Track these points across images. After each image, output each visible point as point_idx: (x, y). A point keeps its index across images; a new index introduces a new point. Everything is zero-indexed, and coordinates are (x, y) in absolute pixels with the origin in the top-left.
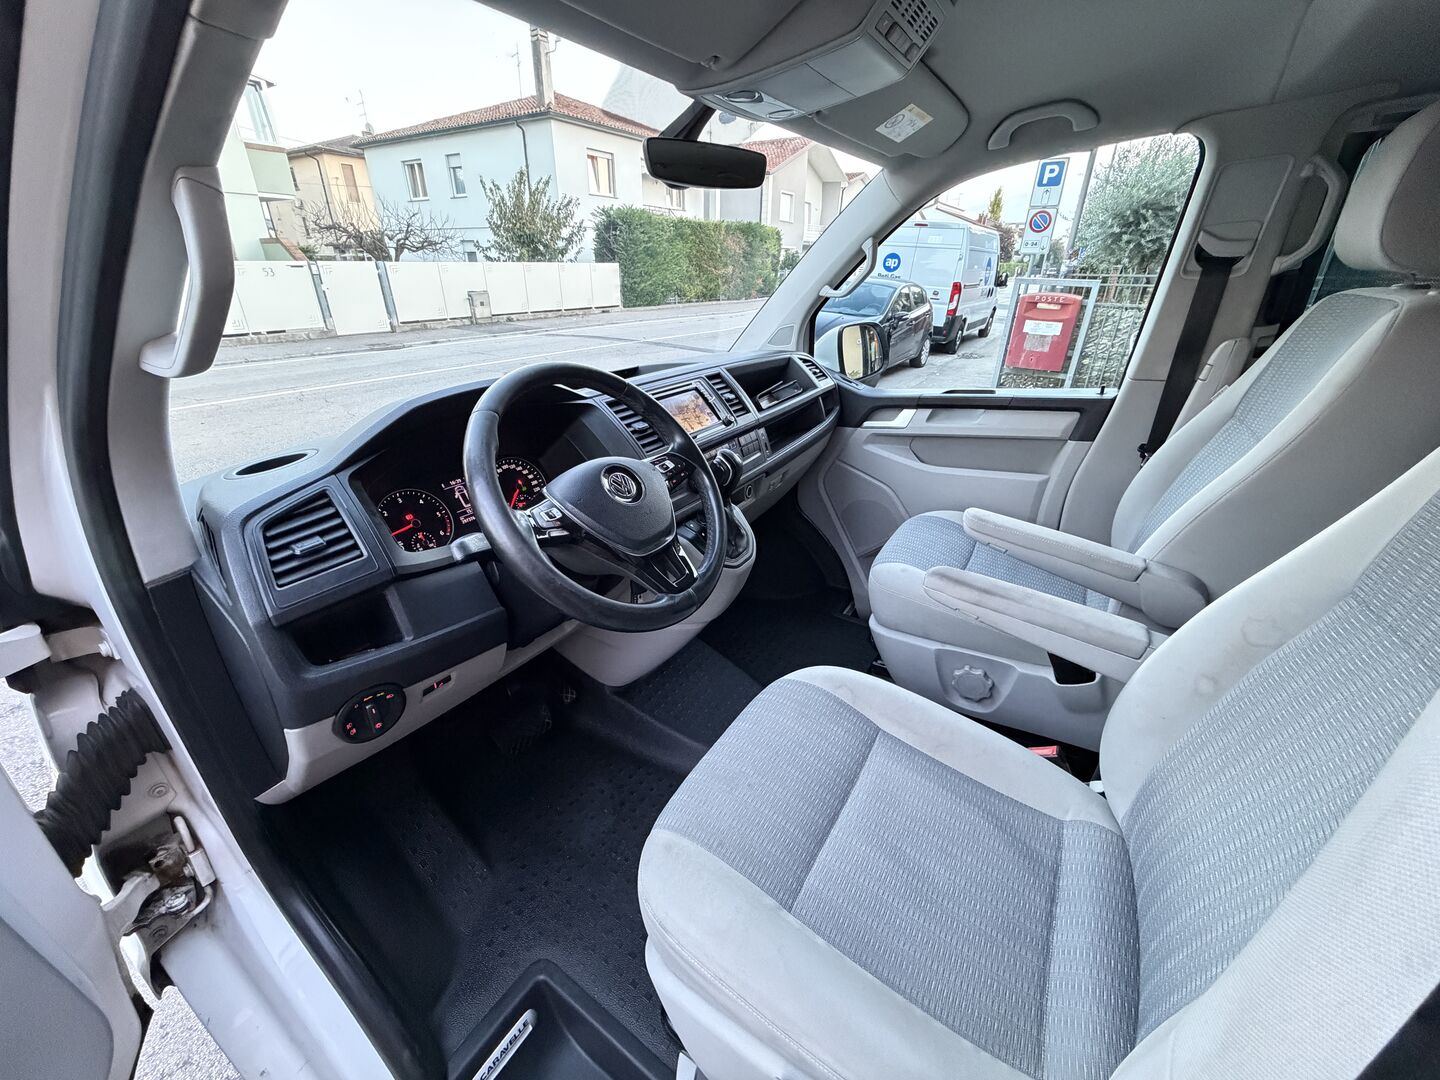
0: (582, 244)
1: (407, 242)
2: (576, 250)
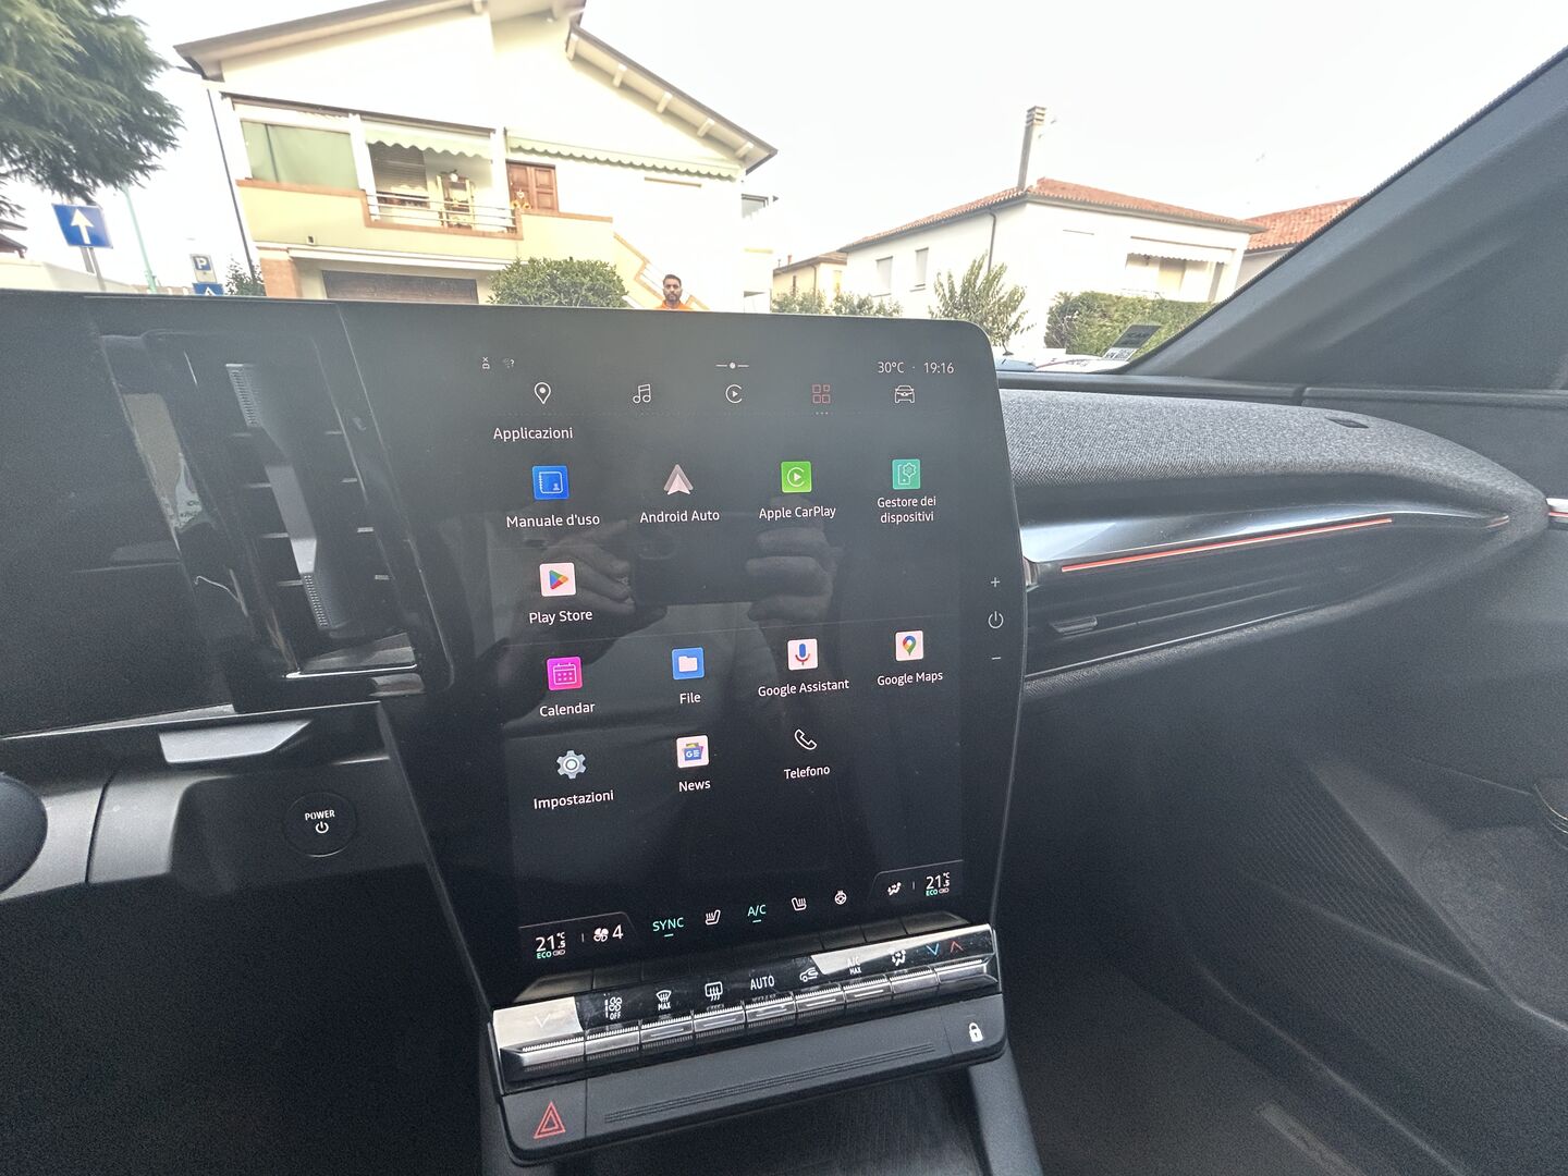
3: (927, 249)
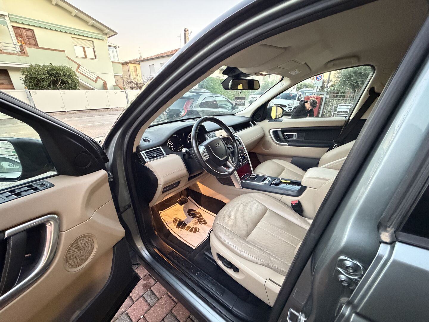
3: (164, 63)
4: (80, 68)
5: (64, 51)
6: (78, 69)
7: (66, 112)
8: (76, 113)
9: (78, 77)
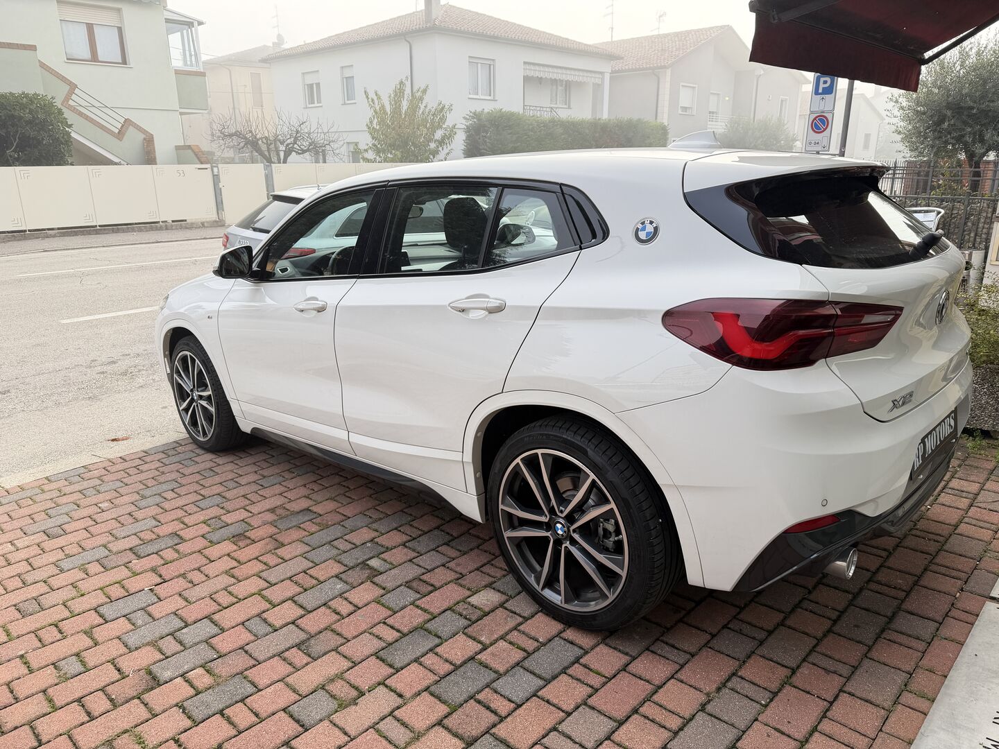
0: (453, 146)
1: (296, 146)
2: (446, 151)
3: (352, 66)
4: (74, 97)
5: (33, 48)
6: (68, 98)
7: (28, 232)
8: (54, 236)
9: (70, 126)
